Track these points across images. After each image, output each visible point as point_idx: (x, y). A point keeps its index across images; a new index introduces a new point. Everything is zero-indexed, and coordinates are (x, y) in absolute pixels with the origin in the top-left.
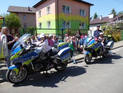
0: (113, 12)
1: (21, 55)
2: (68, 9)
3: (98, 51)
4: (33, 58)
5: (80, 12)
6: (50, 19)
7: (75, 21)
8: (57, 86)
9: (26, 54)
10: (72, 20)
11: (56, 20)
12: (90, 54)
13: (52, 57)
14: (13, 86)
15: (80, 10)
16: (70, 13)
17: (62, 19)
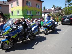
0: (54, 6)
1: (11, 31)
2: (30, 3)
3: (51, 27)
4: (18, 33)
5: (37, 6)
7: (34, 11)
8: (33, 48)
9: (14, 31)
10: (32, 10)
11: (23, 10)
12: (47, 29)
13: (28, 32)
14: (5, 52)
15: (37, 4)
16: (31, 5)
17: (27, 10)
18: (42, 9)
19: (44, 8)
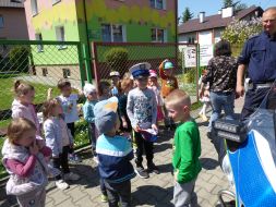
5: (152, 1)
6: (63, 18)
7: (140, 23)
10: (130, 22)
11: (79, 21)
17: (100, 19)
18: (177, 19)
19: (188, 16)
